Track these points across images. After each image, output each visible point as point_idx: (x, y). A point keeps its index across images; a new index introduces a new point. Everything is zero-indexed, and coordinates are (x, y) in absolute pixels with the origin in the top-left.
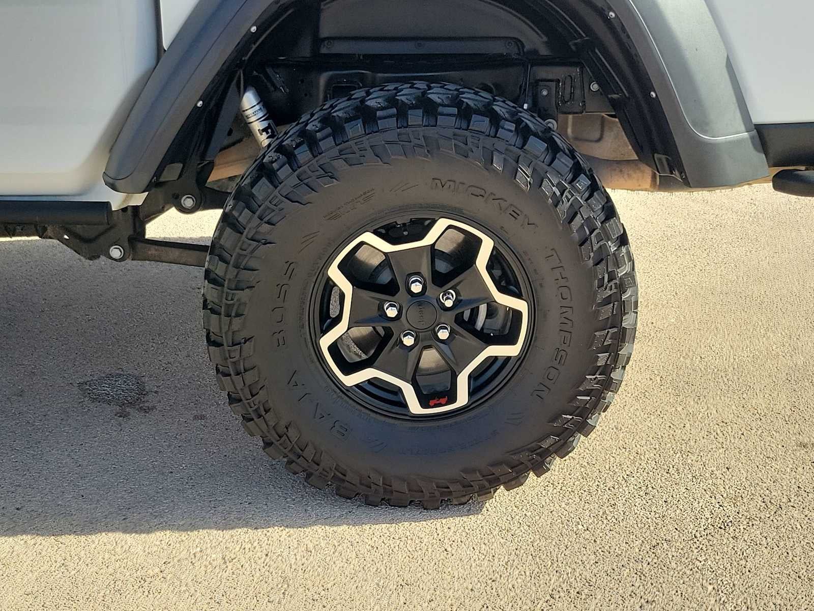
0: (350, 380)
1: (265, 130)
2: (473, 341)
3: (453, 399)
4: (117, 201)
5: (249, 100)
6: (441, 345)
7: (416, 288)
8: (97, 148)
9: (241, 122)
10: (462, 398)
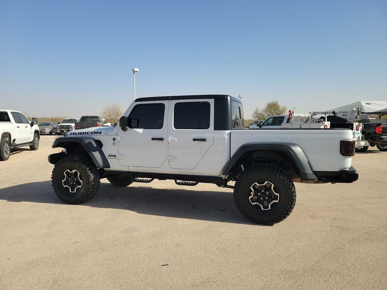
0: (253, 204)
1: (244, 170)
2: (271, 200)
3: (268, 208)
4: (223, 177)
5: (242, 165)
6: (267, 200)
7: (263, 191)
8: (222, 170)
9: (241, 168)
10: (270, 208)
